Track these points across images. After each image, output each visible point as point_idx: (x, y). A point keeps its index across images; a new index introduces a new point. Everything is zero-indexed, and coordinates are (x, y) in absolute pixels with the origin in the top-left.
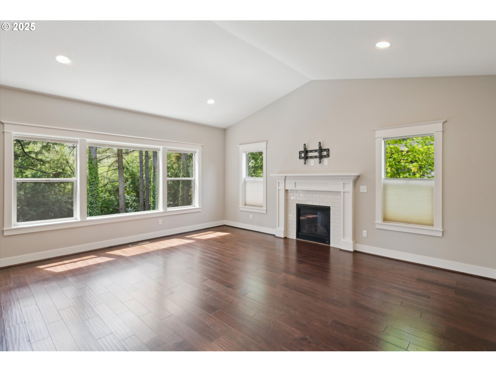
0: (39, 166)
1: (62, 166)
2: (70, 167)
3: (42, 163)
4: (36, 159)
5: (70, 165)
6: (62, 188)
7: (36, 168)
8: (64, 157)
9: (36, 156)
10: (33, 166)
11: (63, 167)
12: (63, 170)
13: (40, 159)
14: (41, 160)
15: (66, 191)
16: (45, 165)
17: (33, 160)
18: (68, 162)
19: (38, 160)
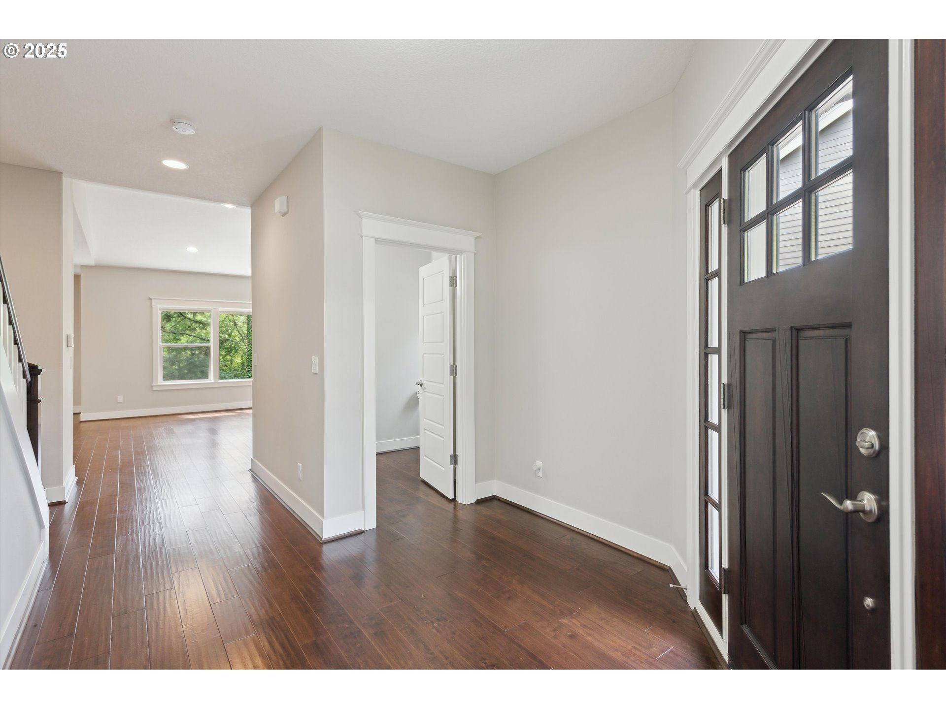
0: (198, 330)
1: (227, 330)
2: (239, 332)
3: (201, 325)
4: (194, 321)
5: (238, 328)
6: (228, 361)
7: (195, 333)
8: (231, 317)
9: (194, 317)
10: (190, 330)
11: (230, 331)
12: (230, 335)
13: (200, 320)
14: (200, 322)
15: (234, 365)
16: (206, 329)
17: (189, 323)
18: (236, 324)
19: (196, 322)
